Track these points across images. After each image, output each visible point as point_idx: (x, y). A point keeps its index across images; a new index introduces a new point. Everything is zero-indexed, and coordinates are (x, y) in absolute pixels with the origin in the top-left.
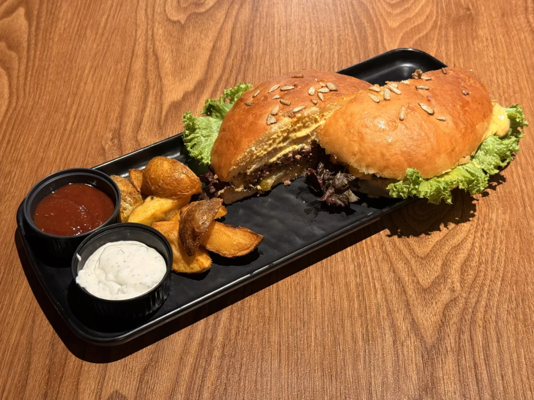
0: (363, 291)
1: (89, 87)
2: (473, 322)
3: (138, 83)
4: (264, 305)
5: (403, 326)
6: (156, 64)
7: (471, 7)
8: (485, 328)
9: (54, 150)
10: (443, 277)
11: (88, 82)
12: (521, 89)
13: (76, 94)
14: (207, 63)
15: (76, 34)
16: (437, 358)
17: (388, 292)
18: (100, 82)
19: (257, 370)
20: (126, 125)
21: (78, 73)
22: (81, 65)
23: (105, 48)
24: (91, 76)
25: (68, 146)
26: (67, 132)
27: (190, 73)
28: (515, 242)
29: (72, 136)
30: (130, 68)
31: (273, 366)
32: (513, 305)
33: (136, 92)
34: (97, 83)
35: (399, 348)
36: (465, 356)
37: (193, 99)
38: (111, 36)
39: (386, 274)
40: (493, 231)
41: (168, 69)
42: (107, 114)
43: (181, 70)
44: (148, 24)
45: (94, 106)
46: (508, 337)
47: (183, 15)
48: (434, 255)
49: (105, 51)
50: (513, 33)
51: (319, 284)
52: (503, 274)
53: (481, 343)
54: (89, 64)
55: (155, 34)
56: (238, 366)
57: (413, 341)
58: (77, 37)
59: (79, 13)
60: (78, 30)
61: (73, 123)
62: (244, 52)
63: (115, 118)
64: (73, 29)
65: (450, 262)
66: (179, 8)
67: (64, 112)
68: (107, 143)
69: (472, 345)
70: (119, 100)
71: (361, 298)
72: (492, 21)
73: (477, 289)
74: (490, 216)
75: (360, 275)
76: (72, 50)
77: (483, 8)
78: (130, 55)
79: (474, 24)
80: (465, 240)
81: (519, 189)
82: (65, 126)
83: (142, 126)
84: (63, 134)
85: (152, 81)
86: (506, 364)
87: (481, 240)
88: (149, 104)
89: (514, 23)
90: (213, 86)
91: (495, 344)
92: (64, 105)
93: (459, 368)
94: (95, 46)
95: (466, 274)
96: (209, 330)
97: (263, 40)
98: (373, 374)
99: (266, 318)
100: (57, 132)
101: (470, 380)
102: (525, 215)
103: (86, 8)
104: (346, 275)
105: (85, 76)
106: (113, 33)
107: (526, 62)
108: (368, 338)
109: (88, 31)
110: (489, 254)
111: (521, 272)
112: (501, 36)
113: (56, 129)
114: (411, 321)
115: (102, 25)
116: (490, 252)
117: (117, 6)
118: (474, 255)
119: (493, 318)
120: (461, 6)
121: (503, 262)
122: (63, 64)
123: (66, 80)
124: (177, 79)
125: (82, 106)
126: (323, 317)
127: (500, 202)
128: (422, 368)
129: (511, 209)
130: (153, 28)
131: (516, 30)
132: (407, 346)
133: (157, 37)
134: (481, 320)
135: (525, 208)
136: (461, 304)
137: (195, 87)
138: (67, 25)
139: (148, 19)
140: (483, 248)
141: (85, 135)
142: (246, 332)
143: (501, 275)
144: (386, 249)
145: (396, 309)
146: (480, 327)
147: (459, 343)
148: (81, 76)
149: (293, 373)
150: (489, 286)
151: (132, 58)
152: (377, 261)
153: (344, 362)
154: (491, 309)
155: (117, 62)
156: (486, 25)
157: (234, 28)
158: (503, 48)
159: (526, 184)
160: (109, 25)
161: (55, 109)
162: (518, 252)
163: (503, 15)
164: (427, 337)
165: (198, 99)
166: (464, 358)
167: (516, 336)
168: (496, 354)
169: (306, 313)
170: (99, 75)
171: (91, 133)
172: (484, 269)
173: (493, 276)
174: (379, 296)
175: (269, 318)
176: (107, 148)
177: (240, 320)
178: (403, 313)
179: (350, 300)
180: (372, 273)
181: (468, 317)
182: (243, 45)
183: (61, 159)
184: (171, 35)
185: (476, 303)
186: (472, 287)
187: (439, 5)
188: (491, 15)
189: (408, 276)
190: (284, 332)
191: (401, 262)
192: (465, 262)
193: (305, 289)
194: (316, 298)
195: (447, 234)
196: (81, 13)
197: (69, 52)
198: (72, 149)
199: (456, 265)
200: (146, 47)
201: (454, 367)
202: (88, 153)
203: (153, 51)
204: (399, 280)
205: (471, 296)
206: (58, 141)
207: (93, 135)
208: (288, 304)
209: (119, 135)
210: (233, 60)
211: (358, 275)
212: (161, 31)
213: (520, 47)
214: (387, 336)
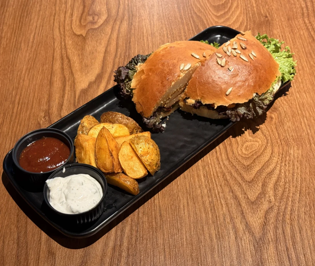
0: (214, 206)
1: (26, 83)
2: (284, 221)
3: (58, 78)
4: (152, 220)
5: (241, 227)
6: (69, 64)
7: (268, 15)
8: (291, 224)
9: (7, 127)
10: (263, 193)
11: (25, 79)
12: (303, 67)
13: (18, 88)
14: (102, 62)
15: (14, 47)
16: (263, 246)
17: (230, 206)
18: (33, 79)
19: (151, 263)
20: (53, 107)
21: (18, 74)
22: (19, 68)
23: (35, 55)
24: (26, 75)
25: (16, 123)
26: (14, 114)
27: (92, 69)
28: (306, 168)
29: (18, 117)
30: (52, 68)
31: (161, 260)
32: (308, 208)
33: (57, 84)
34: (31, 79)
35: (239, 241)
36: (280, 244)
37: (95, 87)
38: (38, 47)
39: (227, 194)
40: (292, 161)
41: (77, 68)
42: (40, 100)
43: (85, 68)
44: (61, 38)
45: (31, 95)
46: (306, 229)
47: (84, 30)
48: (257, 180)
49: (34, 57)
50: (296, 31)
51: (186, 204)
52: (300, 189)
53: (290, 234)
54: (25, 66)
55: (67, 45)
56: (138, 261)
57: (247, 236)
58: (15, 49)
59: (15, 33)
60: (15, 45)
61: (18, 108)
62: (125, 53)
63: (45, 103)
64: (12, 44)
65: (267, 183)
66: (81, 26)
67: (11, 101)
68: (41, 120)
69: (285, 236)
70: (47, 90)
71: (213, 211)
72: (282, 24)
73: (285, 200)
74: (289, 152)
75: (212, 196)
76: (13, 58)
77: (276, 16)
78: (51, 59)
79: (271, 27)
80: (275, 169)
81: (306, 133)
82: (13, 110)
83: (63, 107)
84: (12, 116)
85: (67, 76)
86: (306, 247)
87: (285, 168)
88: (67, 92)
89: (296, 24)
90: (107, 77)
91: (298, 235)
92: (11, 96)
93: (277, 252)
94: (28, 54)
95: (277, 190)
96: (118, 239)
97: (138, 44)
98: (224, 260)
99: (154, 229)
100: (8, 115)
101: (285, 259)
102: (311, 150)
103: (19, 30)
104: (202, 197)
105: (23, 75)
106: (38, 45)
107: (305, 49)
108: (220, 237)
109: (23, 44)
110: (291, 177)
111: (311, 187)
112: (288, 33)
113: (7, 112)
114: (245, 223)
115: (31, 40)
116: (291, 175)
117: (40, 27)
118: (281, 178)
119: (296, 218)
120: (262, 15)
121: (300, 181)
122: (7, 68)
123: (10, 79)
124: (84, 74)
125: (22, 96)
126: (190, 225)
127: (295, 142)
128: (255, 253)
129: (302, 147)
130: (65, 40)
131: (298, 29)
132: (244, 240)
133: (68, 47)
134: (289, 219)
135: (311, 145)
136: (276, 210)
137: (96, 79)
138: (8, 41)
139: (61, 34)
140: (286, 173)
141: (26, 115)
142: (142, 239)
143: (299, 190)
144: (226, 177)
145: (235, 217)
146: (288, 224)
147: (276, 236)
148: (20, 76)
149: (174, 263)
150: (292, 197)
151: (53, 61)
152: (221, 186)
153: (206, 254)
154: (294, 212)
155: (43, 65)
156: (278, 27)
157: (117, 38)
158: (290, 41)
159: (310, 129)
160: (35, 40)
161: (5, 99)
162: (308, 174)
163: (288, 19)
164: (256, 233)
165: (98, 86)
166: (280, 245)
167: (311, 228)
168: (299, 241)
169: (179, 224)
170: (32, 74)
171: (30, 114)
172: (288, 187)
173: (294, 190)
174: (224, 209)
175: (156, 228)
176: (41, 123)
177: (137, 231)
178: (240, 219)
179: (206, 213)
180: (218, 194)
181: (280, 218)
182: (125, 48)
183: (12, 132)
184: (77, 45)
185: (285, 209)
186: (281, 199)
187: (248, 15)
188: (281, 20)
189: (241, 194)
190: (166, 237)
191: (236, 186)
192: (276, 183)
193: (177, 208)
194: (184, 213)
195: (264, 165)
196: (16, 33)
197: (11, 60)
198: (19, 125)
199: (271, 185)
200: (62, 54)
201: (275, 252)
202: (29, 127)
203: (66, 55)
204: (236, 198)
205: (281, 205)
206: (9, 120)
207: (32, 115)
208: (167, 218)
209: (49, 114)
210: (119, 59)
211: (210, 196)
212: (70, 42)
213: (300, 40)
214: (231, 234)
